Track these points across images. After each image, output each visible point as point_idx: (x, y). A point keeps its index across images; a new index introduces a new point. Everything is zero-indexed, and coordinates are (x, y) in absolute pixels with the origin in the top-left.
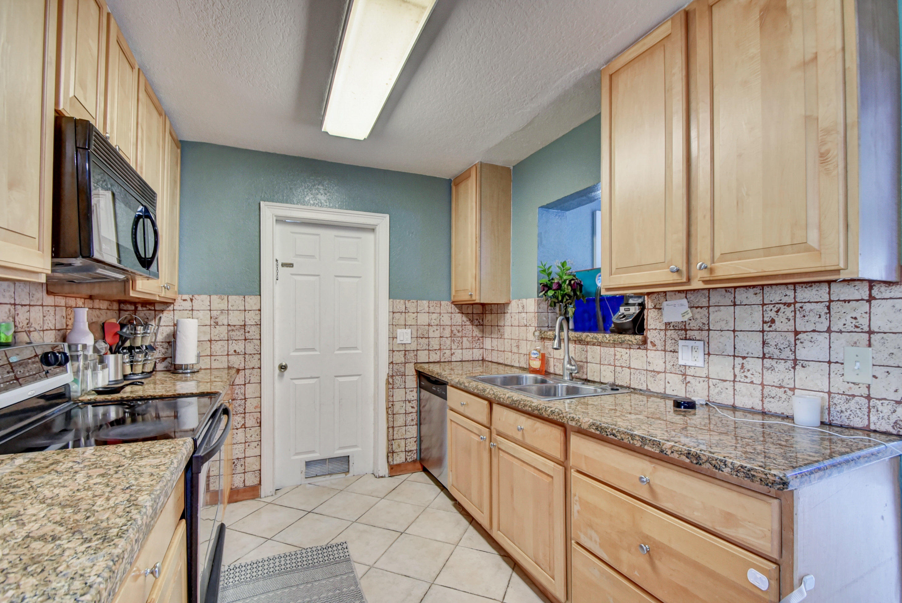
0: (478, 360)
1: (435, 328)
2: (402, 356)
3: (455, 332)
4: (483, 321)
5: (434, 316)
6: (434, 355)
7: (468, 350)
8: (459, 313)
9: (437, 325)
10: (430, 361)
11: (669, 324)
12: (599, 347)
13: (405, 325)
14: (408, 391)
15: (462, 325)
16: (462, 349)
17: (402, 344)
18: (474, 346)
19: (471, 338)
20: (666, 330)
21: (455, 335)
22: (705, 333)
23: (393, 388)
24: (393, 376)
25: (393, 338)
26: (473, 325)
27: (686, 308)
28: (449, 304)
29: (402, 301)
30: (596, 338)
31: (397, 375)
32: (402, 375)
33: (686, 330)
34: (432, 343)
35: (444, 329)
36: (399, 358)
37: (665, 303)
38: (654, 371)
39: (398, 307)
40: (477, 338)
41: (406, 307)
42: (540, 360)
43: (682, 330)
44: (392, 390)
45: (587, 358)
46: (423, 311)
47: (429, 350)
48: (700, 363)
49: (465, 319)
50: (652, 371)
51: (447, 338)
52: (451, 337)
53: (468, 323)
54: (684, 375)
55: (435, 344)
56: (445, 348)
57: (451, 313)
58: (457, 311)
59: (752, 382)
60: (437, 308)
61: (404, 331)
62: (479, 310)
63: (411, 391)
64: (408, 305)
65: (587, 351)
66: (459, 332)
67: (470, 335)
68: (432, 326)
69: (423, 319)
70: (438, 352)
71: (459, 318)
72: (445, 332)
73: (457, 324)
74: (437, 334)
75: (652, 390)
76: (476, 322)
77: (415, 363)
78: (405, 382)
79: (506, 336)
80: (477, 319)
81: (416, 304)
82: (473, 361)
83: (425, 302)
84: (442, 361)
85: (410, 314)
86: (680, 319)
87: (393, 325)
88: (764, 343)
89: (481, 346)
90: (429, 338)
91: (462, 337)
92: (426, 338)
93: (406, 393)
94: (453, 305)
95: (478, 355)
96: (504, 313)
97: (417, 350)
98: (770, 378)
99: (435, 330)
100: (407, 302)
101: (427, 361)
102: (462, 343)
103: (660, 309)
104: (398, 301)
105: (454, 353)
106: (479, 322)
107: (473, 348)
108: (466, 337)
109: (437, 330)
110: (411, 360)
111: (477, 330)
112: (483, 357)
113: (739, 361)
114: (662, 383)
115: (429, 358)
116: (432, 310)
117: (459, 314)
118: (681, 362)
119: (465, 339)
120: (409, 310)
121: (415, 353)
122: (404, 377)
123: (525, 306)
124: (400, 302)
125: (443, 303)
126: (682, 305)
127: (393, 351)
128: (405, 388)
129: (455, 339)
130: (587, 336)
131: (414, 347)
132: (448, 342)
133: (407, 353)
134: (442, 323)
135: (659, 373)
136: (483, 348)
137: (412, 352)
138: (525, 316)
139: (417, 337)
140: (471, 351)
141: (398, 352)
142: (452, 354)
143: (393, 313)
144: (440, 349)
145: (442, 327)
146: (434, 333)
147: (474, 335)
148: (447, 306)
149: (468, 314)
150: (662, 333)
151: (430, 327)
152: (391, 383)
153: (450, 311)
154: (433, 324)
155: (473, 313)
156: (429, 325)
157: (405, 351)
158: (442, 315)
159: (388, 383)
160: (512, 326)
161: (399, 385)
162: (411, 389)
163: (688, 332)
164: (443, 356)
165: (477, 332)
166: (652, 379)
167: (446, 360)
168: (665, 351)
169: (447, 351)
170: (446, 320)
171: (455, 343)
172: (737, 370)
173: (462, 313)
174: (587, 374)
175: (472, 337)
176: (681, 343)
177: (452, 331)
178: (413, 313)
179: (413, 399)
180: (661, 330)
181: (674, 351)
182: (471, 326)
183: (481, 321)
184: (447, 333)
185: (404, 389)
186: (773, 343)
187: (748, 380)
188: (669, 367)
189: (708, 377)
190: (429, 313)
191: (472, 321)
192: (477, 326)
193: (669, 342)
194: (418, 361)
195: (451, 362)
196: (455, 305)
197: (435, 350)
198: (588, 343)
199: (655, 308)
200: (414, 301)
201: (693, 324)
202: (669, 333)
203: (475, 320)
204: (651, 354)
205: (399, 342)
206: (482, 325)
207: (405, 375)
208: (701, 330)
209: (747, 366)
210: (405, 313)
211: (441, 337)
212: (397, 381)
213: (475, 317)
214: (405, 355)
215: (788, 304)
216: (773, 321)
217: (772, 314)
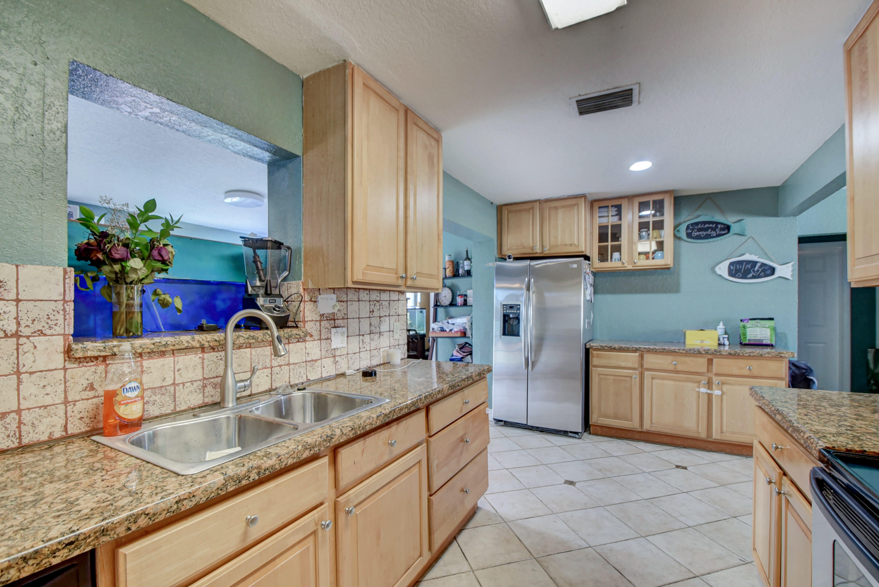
11: (323, 315)
12: (249, 349)
20: (320, 321)
22: (346, 320)
27: (334, 302)
30: (253, 338)
33: (334, 320)
37: (320, 296)
38: (312, 361)
43: (332, 320)
48: (345, 345)
50: (310, 361)
54: (334, 356)
59: (366, 350)
75: (311, 379)
86: (331, 311)
88: (370, 325)
98: (373, 345)
103: (315, 302)
113: (361, 337)
114: (319, 369)
118: (333, 347)
126: (332, 299)
135: (316, 361)
150: (318, 323)
163: (336, 321)
166: (311, 369)
168: (320, 339)
172: (361, 344)
176: (333, 330)
180: (316, 321)
181: (328, 339)
186: (373, 324)
187: (365, 350)
188: (324, 353)
189: (348, 354)
193: (324, 331)
199: (311, 300)
201: (340, 315)
202: (323, 323)
204: (309, 345)
208: (343, 319)
209: (365, 341)
215: (378, 301)
216: (373, 311)
217: (373, 306)
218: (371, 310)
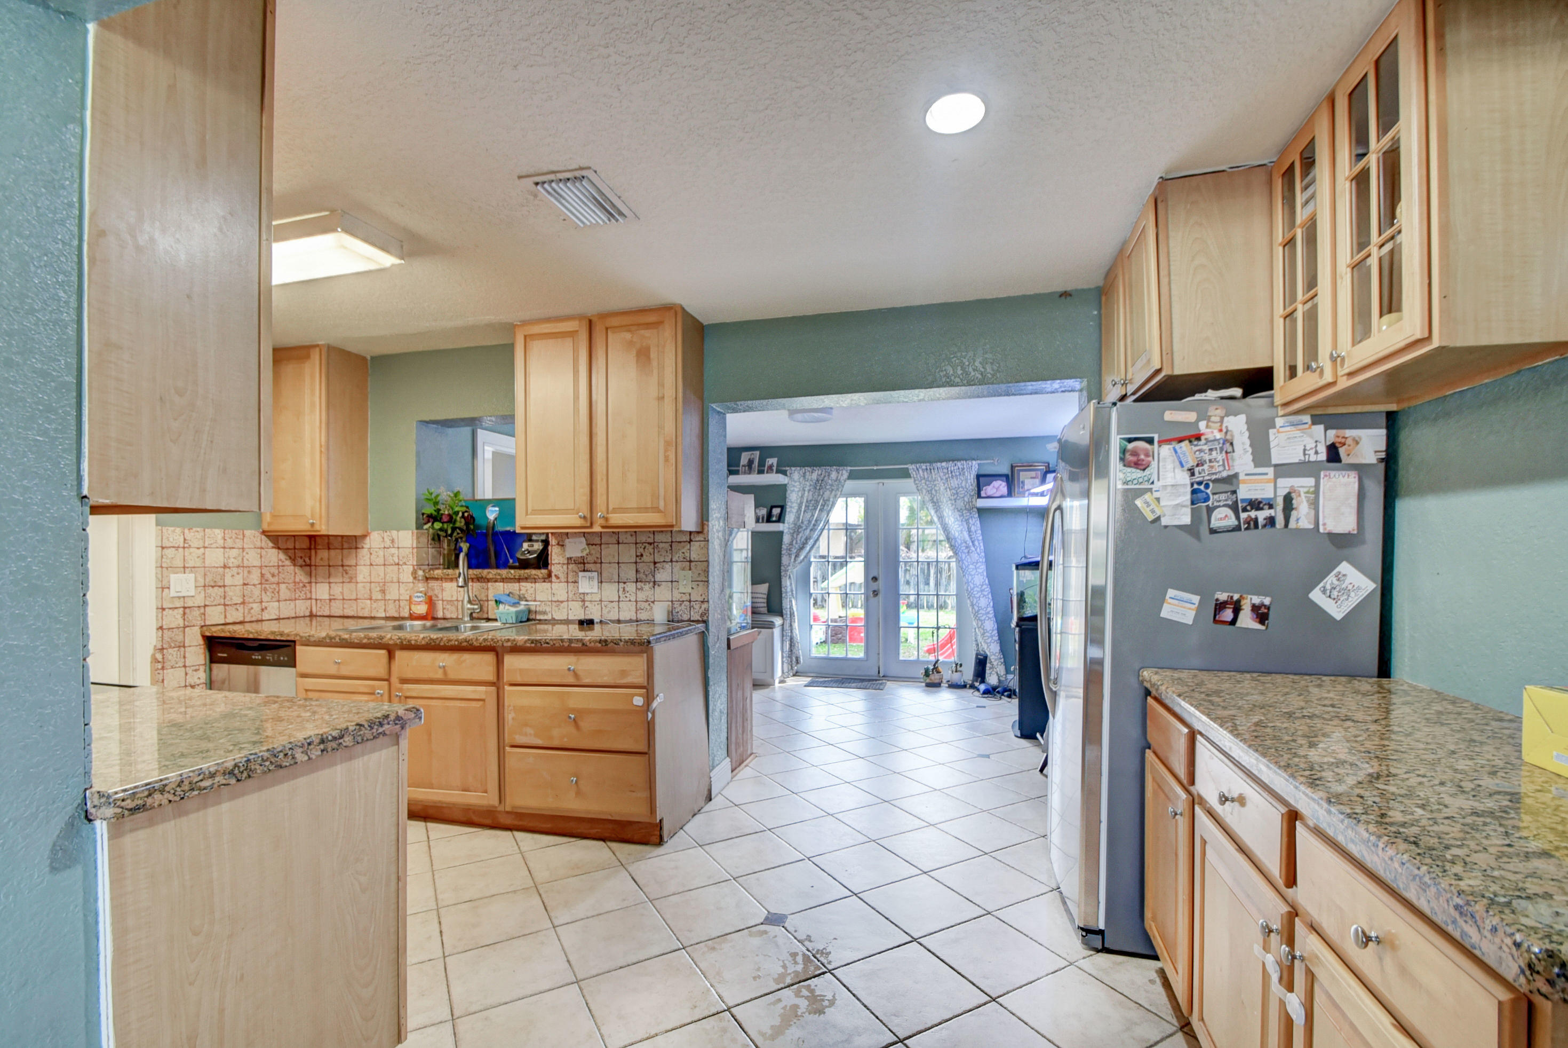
0: (304, 617)
1: (235, 570)
2: (179, 617)
3: (268, 576)
4: (310, 559)
5: (234, 553)
6: (235, 613)
7: (288, 602)
8: (273, 548)
9: (238, 567)
10: (228, 621)
11: (571, 558)
13: (184, 567)
14: (189, 670)
15: (279, 566)
16: (279, 601)
17: (179, 597)
18: (297, 595)
19: (291, 586)
20: (568, 564)
21: (267, 580)
22: (599, 565)
23: (163, 668)
24: (162, 649)
25: (163, 588)
26: (295, 565)
27: (584, 545)
28: (258, 534)
29: (178, 530)
30: (499, 574)
31: (171, 647)
32: (179, 647)
33: (584, 563)
34: (231, 594)
35: (249, 572)
36: (174, 620)
37: (567, 541)
38: (558, 601)
39: (171, 539)
40: (301, 585)
41: (185, 539)
42: (426, 603)
43: (581, 563)
44: (161, 672)
45: (487, 596)
46: (214, 545)
47: (225, 605)
48: (595, 590)
49: (282, 556)
50: (555, 602)
51: (254, 585)
52: (261, 584)
53: (288, 563)
54: (583, 601)
55: (235, 596)
56: (251, 600)
57: (262, 548)
58: (271, 544)
59: (630, 601)
60: (237, 540)
61: (181, 576)
62: (305, 544)
63: (196, 670)
64: (188, 535)
65: (487, 589)
66: (273, 576)
67: (291, 581)
68: (229, 568)
69: (215, 557)
70: (241, 608)
71: (274, 556)
72: (251, 576)
73: (271, 564)
74: (239, 580)
75: (556, 618)
76: (300, 562)
77: (202, 627)
78: (184, 657)
79: (360, 578)
80: (301, 557)
81: (202, 534)
82: (296, 617)
83: (217, 531)
84: (246, 620)
85: (192, 550)
86: (580, 555)
87: (163, 568)
88: (637, 571)
89: (309, 596)
90: (224, 586)
91: (278, 583)
92: (220, 586)
93: (186, 674)
94: (263, 537)
95: (303, 608)
96: (356, 548)
97: (205, 606)
98: (641, 596)
99: (235, 574)
100: (186, 531)
101: (223, 622)
102: (278, 592)
103: (563, 545)
104: (171, 529)
105: (266, 608)
106: (304, 561)
107: (296, 599)
108: (284, 583)
109: (238, 574)
110: (194, 622)
111: (302, 573)
112: (311, 612)
113: (621, 585)
114: (565, 610)
115: (225, 617)
116: (229, 543)
117: (274, 550)
118: (581, 591)
119: (283, 586)
120: (190, 543)
121: (202, 610)
122: (182, 649)
123: (396, 541)
124: (174, 531)
125: (247, 533)
126: (581, 542)
127: (163, 609)
128: (185, 666)
129: (267, 586)
130: (489, 573)
131: (199, 601)
132: (257, 591)
133: (187, 611)
134: (246, 563)
135: (562, 602)
136: (311, 599)
137: (196, 609)
138: (397, 552)
139: (204, 586)
140: (292, 603)
141: (171, 611)
142: (263, 610)
143: (163, 548)
144: (243, 603)
145: (246, 570)
146: (233, 579)
147: (297, 580)
148: (253, 537)
149: (287, 549)
150: (565, 567)
151: (227, 570)
152: (160, 660)
153: (258, 544)
154: (231, 565)
155: (295, 548)
156: (225, 567)
157: (185, 608)
158: (247, 550)
159: (155, 660)
160: (371, 565)
161: (173, 663)
162: (194, 668)
163: (586, 565)
164: (249, 613)
165: (301, 576)
166: (557, 609)
167: (254, 619)
168: (567, 582)
169: (255, 606)
170: (252, 558)
171: (268, 593)
172: (621, 592)
173: (279, 548)
174: (487, 613)
175: (295, 582)
176: (581, 574)
177: (262, 575)
178: (198, 548)
179: (198, 682)
180: (564, 564)
181: (575, 582)
182: (292, 567)
183: (307, 560)
184: (255, 578)
185: (183, 669)
186: (642, 571)
187: (628, 599)
188: (571, 595)
189: (601, 601)
190: (224, 548)
191: (293, 560)
192: (301, 566)
193: (571, 574)
194: (208, 623)
195: (262, 621)
196: (268, 536)
197: (236, 604)
198: (488, 580)
199: (558, 544)
200: (198, 529)
201: (590, 559)
202: (571, 566)
203: (299, 559)
204: (555, 586)
205: (173, 594)
206: (310, 565)
207: (184, 647)
208: (595, 563)
209: (627, 589)
210: (184, 548)
211: (245, 584)
212: (170, 657)
213: (299, 553)
214: (184, 614)
215: (650, 544)
216: (642, 555)
217: (642, 550)
218: (638, 554)
